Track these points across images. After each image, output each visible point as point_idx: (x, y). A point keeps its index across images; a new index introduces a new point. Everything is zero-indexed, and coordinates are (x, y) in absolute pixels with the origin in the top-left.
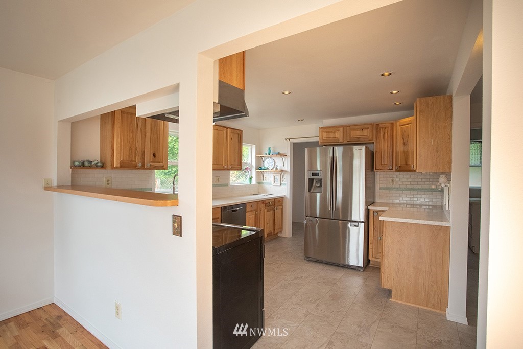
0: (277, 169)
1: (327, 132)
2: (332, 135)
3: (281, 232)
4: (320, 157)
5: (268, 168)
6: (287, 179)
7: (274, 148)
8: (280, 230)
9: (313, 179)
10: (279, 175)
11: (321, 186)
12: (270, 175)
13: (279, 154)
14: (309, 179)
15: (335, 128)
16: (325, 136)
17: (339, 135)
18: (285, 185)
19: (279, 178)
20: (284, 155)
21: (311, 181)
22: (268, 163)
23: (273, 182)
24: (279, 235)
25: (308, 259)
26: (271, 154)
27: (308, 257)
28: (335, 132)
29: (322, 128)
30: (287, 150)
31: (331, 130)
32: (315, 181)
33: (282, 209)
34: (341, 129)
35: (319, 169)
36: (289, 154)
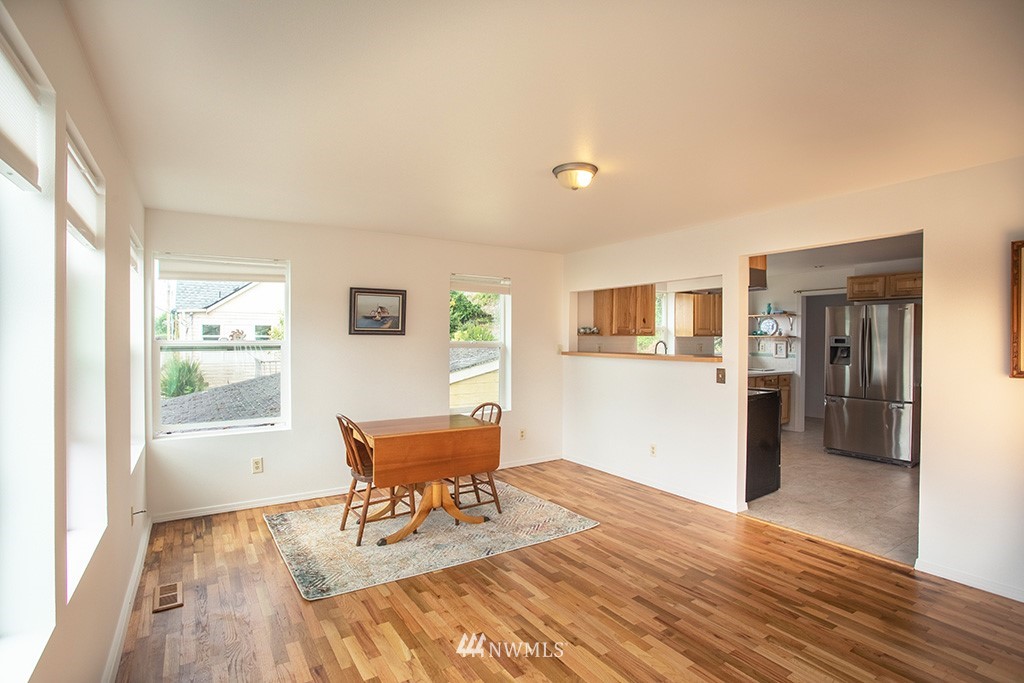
0: (780, 334)
1: (860, 284)
2: (867, 288)
3: (787, 424)
4: (851, 319)
5: (766, 333)
6: (797, 349)
7: (776, 304)
8: (786, 421)
9: (837, 348)
10: (785, 343)
11: (848, 356)
12: (769, 343)
13: (785, 312)
14: (831, 347)
15: (871, 278)
16: (856, 288)
17: (878, 287)
18: (793, 356)
19: (784, 347)
20: (792, 315)
21: (834, 350)
22: (766, 326)
23: (774, 352)
24: (783, 428)
25: (830, 450)
26: (772, 312)
27: (828, 448)
28: (872, 283)
29: (852, 278)
30: (797, 307)
31: (866, 280)
32: (839, 350)
33: (789, 391)
34: (881, 279)
35: (847, 334)
36: (800, 313)
